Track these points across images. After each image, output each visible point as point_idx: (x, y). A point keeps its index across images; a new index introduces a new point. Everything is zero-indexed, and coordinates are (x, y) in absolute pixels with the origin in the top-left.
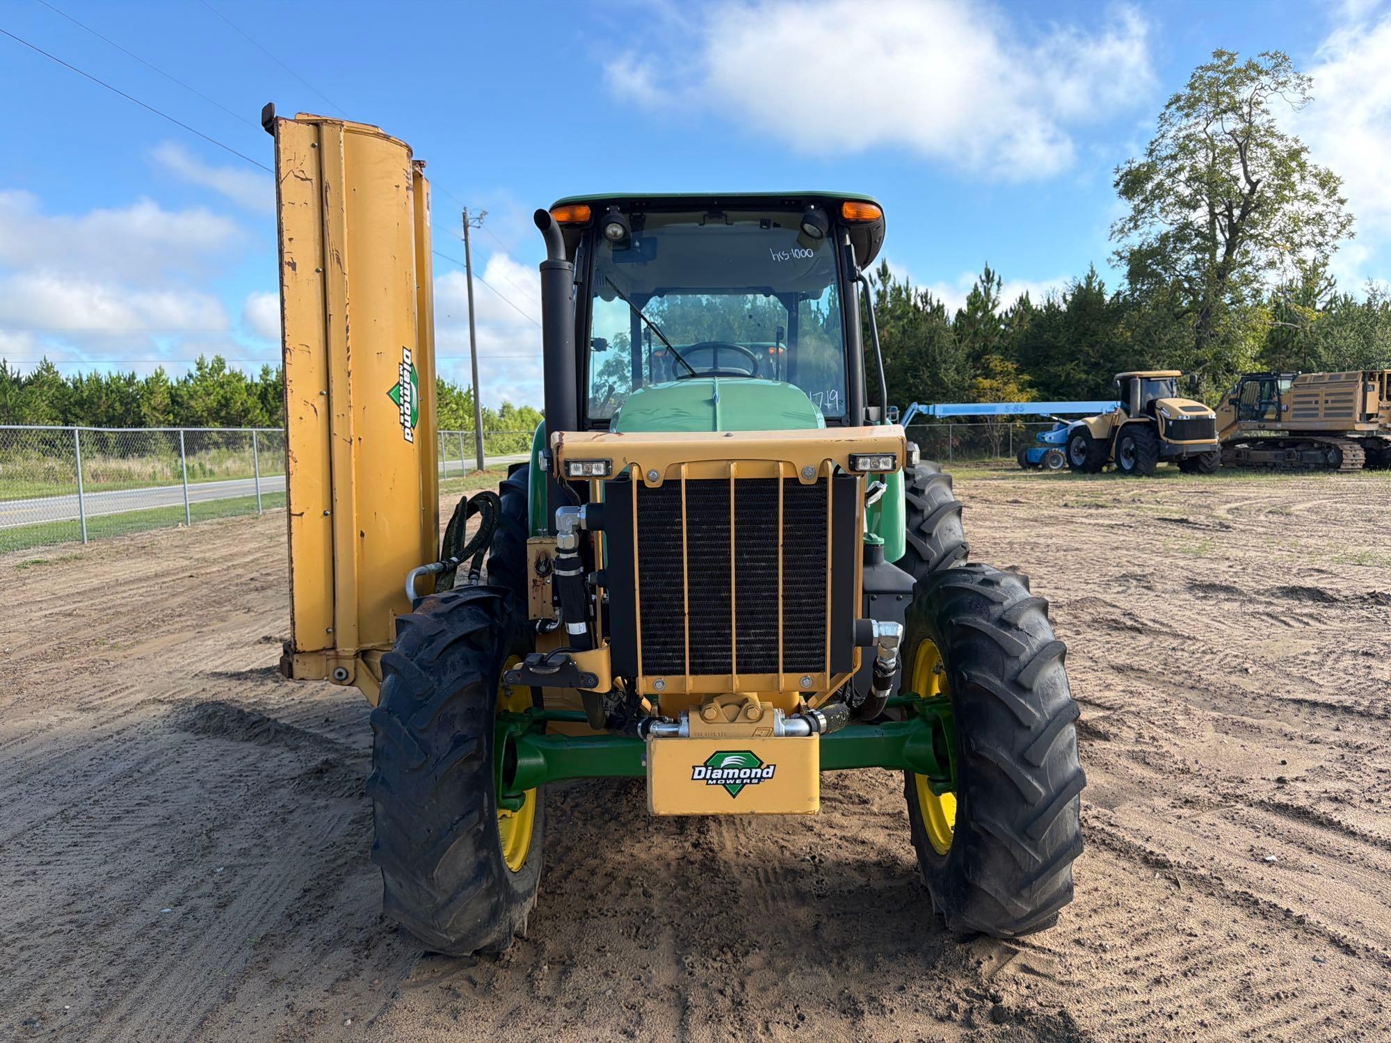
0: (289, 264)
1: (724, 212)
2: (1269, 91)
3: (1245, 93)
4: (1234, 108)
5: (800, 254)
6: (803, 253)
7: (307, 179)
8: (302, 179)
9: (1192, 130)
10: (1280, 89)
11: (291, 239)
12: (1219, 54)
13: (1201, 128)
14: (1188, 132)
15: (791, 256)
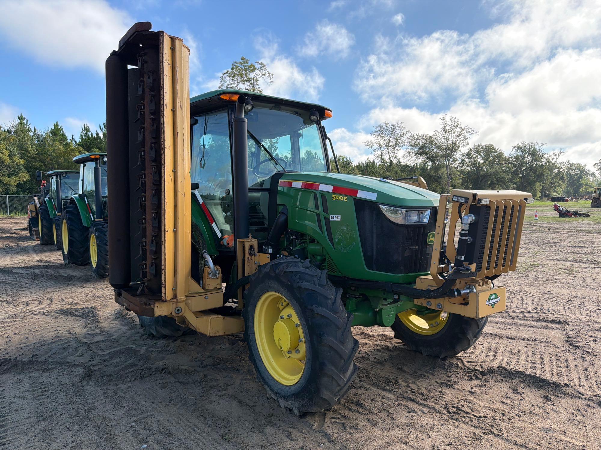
2: (259, 76)
3: (252, 75)
4: (249, 80)
9: (233, 86)
10: (263, 76)
11: (166, 93)
12: (242, 59)
13: (235, 85)
14: (231, 86)
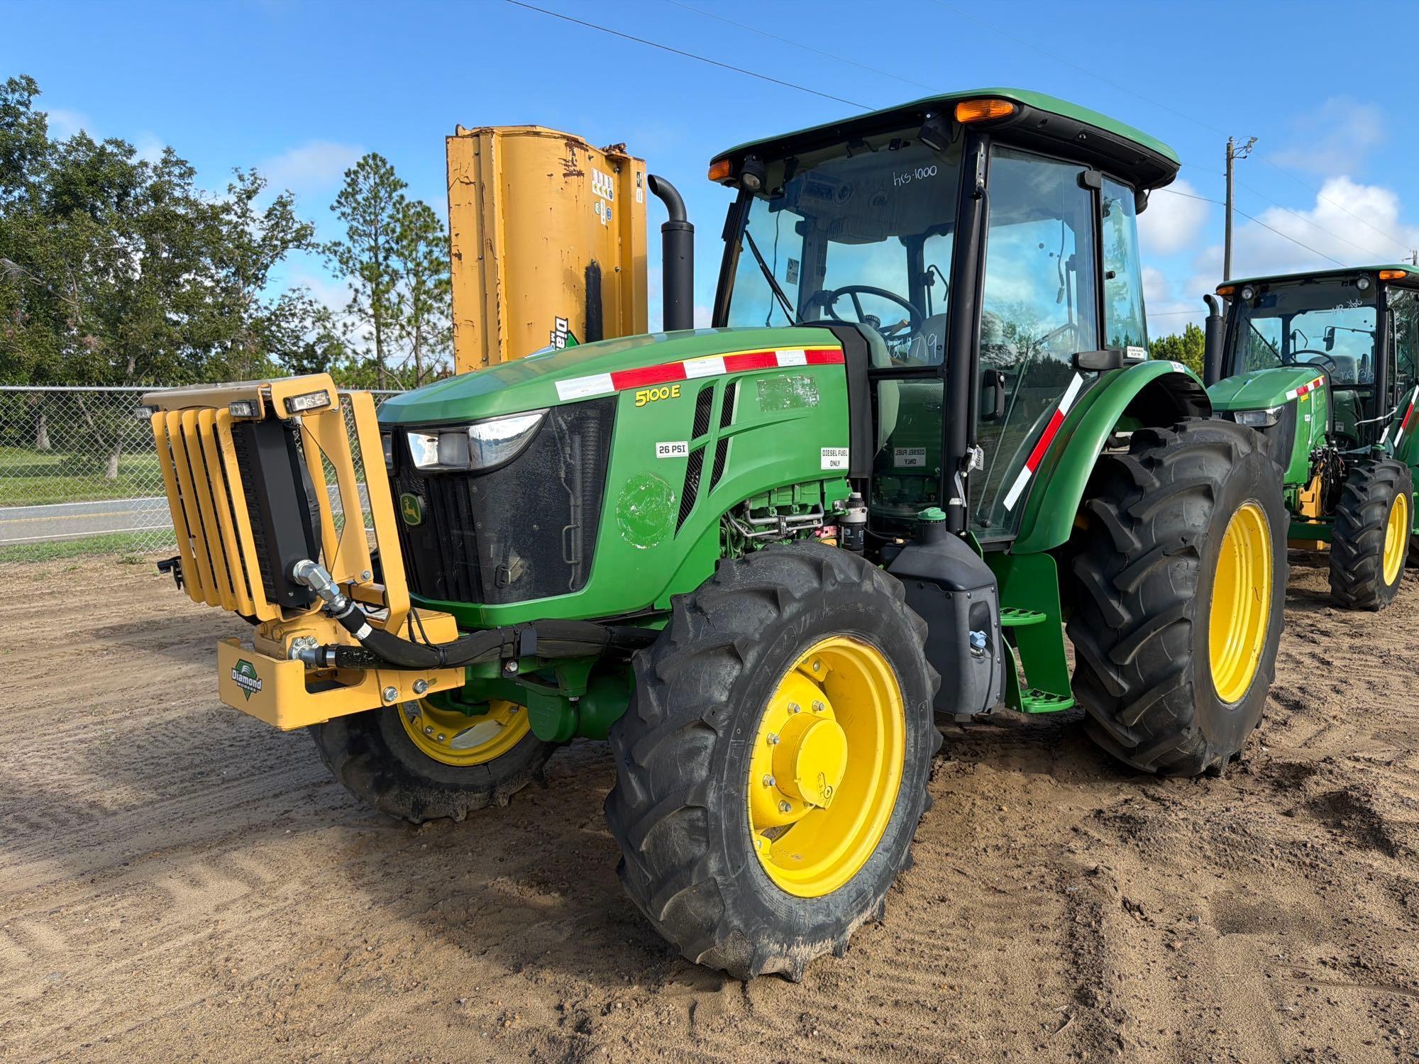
0: (456, 255)
1: (864, 139)
5: (923, 173)
6: (926, 172)
7: (471, 183)
8: (467, 184)
11: (457, 235)
15: (913, 178)
